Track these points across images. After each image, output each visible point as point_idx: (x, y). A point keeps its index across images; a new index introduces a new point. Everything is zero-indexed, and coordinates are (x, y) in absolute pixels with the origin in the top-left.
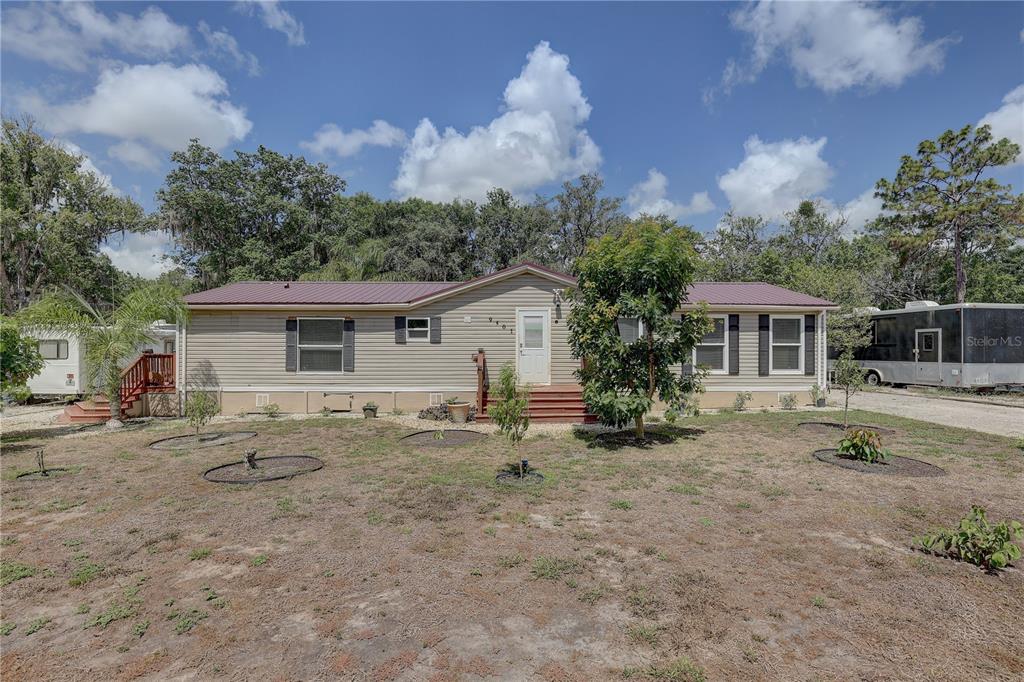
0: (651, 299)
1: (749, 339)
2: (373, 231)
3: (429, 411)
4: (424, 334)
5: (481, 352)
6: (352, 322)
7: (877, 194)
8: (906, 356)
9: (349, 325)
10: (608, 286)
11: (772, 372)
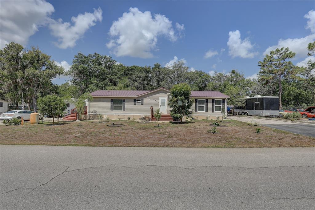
0: (183, 97)
1: (210, 105)
2: (123, 74)
3: (141, 119)
4: (140, 103)
5: (152, 106)
6: (125, 100)
7: (258, 65)
8: (253, 109)
9: (124, 101)
10: (175, 94)
11: (215, 111)
